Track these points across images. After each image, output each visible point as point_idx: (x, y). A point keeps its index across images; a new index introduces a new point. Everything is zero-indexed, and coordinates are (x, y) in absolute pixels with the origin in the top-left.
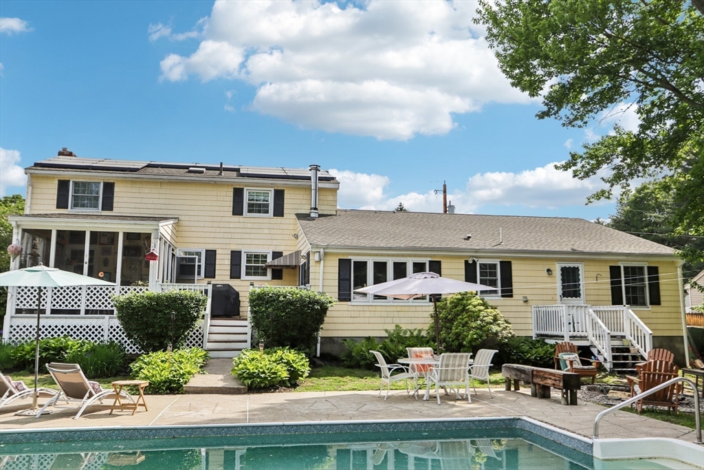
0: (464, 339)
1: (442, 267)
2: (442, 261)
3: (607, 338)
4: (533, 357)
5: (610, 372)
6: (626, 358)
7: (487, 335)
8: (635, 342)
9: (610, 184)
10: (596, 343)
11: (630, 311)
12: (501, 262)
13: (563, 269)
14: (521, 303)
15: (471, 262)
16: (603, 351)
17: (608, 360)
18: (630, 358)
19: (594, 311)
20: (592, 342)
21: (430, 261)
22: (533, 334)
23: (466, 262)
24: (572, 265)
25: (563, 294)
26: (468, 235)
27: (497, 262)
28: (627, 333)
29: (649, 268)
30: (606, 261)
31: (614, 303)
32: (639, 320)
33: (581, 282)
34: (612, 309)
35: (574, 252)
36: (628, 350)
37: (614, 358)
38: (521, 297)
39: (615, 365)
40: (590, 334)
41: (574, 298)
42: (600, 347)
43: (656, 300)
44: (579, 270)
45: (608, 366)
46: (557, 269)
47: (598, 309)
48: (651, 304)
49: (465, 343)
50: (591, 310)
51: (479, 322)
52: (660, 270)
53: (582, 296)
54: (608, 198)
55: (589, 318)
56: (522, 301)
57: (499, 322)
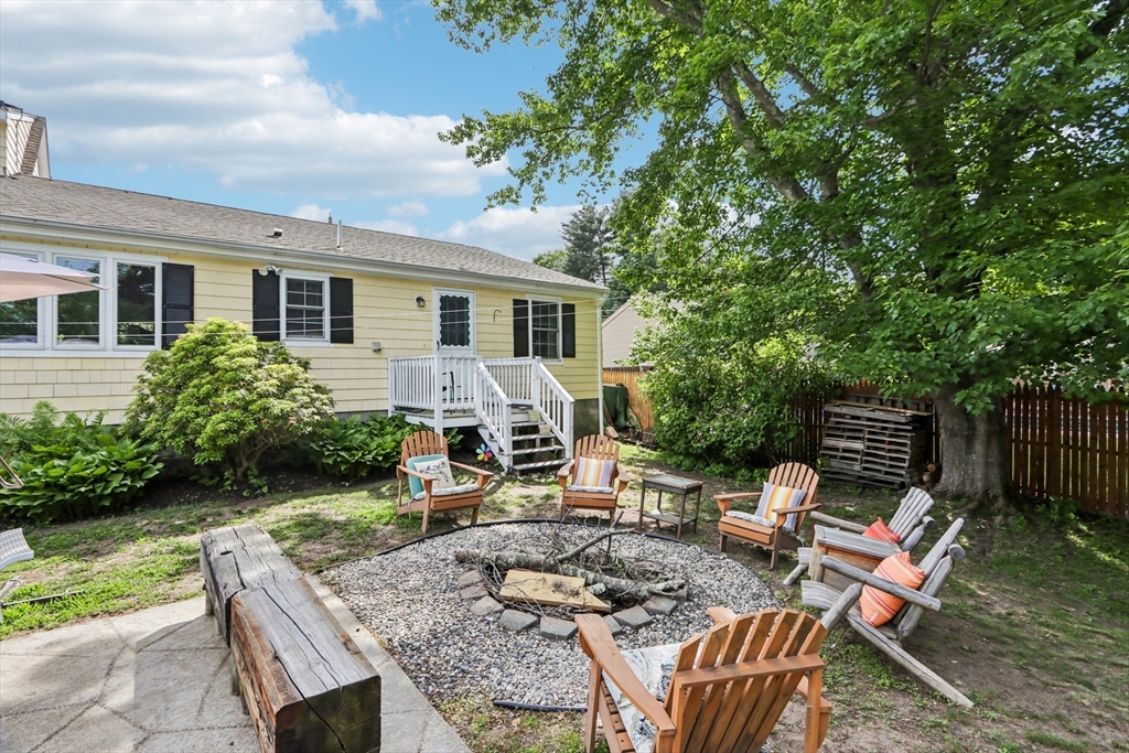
0: (197, 433)
1: (196, 279)
2: (197, 266)
3: (505, 411)
4: (370, 457)
5: (508, 473)
6: (532, 443)
7: (257, 421)
8: (546, 416)
9: (519, 181)
10: (488, 421)
11: (541, 365)
12: (333, 280)
13: (444, 300)
14: (370, 353)
15: (265, 273)
16: (497, 435)
17: (506, 452)
18: (538, 442)
19: (488, 367)
20: (481, 420)
21: (164, 264)
22: (388, 406)
23: (255, 272)
24: (458, 294)
25: (441, 340)
26: (276, 230)
27: (325, 278)
28: (535, 401)
29: (563, 305)
30: (508, 291)
31: (517, 354)
32: (554, 380)
33: (470, 322)
34: (515, 363)
35: (462, 273)
36: (535, 429)
37: (517, 445)
38: (369, 344)
39: (517, 460)
40: (477, 404)
41: (459, 346)
42: (493, 429)
43: (570, 352)
44: (468, 302)
45: (505, 461)
46: (434, 298)
47: (494, 364)
48: (564, 356)
49: (199, 441)
50: (482, 365)
51: (241, 393)
52: (576, 308)
53: (471, 344)
54: (515, 202)
55: (478, 378)
56: (370, 351)
57: (295, 391)
